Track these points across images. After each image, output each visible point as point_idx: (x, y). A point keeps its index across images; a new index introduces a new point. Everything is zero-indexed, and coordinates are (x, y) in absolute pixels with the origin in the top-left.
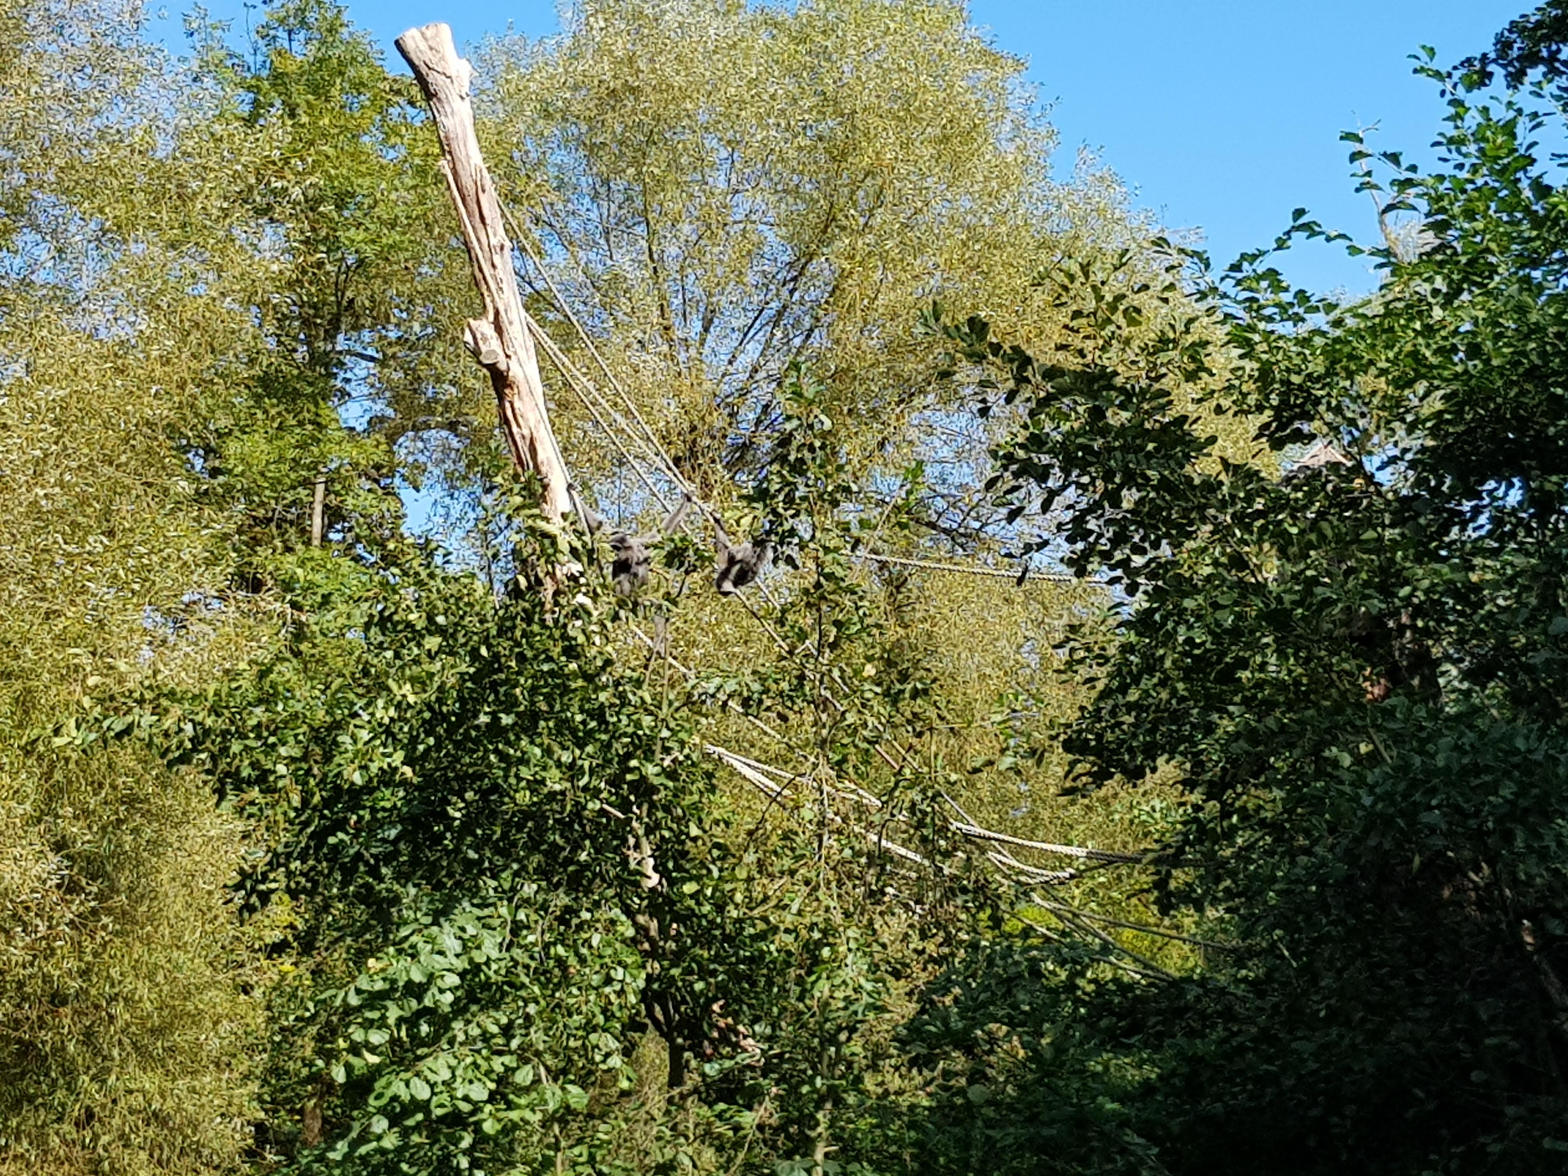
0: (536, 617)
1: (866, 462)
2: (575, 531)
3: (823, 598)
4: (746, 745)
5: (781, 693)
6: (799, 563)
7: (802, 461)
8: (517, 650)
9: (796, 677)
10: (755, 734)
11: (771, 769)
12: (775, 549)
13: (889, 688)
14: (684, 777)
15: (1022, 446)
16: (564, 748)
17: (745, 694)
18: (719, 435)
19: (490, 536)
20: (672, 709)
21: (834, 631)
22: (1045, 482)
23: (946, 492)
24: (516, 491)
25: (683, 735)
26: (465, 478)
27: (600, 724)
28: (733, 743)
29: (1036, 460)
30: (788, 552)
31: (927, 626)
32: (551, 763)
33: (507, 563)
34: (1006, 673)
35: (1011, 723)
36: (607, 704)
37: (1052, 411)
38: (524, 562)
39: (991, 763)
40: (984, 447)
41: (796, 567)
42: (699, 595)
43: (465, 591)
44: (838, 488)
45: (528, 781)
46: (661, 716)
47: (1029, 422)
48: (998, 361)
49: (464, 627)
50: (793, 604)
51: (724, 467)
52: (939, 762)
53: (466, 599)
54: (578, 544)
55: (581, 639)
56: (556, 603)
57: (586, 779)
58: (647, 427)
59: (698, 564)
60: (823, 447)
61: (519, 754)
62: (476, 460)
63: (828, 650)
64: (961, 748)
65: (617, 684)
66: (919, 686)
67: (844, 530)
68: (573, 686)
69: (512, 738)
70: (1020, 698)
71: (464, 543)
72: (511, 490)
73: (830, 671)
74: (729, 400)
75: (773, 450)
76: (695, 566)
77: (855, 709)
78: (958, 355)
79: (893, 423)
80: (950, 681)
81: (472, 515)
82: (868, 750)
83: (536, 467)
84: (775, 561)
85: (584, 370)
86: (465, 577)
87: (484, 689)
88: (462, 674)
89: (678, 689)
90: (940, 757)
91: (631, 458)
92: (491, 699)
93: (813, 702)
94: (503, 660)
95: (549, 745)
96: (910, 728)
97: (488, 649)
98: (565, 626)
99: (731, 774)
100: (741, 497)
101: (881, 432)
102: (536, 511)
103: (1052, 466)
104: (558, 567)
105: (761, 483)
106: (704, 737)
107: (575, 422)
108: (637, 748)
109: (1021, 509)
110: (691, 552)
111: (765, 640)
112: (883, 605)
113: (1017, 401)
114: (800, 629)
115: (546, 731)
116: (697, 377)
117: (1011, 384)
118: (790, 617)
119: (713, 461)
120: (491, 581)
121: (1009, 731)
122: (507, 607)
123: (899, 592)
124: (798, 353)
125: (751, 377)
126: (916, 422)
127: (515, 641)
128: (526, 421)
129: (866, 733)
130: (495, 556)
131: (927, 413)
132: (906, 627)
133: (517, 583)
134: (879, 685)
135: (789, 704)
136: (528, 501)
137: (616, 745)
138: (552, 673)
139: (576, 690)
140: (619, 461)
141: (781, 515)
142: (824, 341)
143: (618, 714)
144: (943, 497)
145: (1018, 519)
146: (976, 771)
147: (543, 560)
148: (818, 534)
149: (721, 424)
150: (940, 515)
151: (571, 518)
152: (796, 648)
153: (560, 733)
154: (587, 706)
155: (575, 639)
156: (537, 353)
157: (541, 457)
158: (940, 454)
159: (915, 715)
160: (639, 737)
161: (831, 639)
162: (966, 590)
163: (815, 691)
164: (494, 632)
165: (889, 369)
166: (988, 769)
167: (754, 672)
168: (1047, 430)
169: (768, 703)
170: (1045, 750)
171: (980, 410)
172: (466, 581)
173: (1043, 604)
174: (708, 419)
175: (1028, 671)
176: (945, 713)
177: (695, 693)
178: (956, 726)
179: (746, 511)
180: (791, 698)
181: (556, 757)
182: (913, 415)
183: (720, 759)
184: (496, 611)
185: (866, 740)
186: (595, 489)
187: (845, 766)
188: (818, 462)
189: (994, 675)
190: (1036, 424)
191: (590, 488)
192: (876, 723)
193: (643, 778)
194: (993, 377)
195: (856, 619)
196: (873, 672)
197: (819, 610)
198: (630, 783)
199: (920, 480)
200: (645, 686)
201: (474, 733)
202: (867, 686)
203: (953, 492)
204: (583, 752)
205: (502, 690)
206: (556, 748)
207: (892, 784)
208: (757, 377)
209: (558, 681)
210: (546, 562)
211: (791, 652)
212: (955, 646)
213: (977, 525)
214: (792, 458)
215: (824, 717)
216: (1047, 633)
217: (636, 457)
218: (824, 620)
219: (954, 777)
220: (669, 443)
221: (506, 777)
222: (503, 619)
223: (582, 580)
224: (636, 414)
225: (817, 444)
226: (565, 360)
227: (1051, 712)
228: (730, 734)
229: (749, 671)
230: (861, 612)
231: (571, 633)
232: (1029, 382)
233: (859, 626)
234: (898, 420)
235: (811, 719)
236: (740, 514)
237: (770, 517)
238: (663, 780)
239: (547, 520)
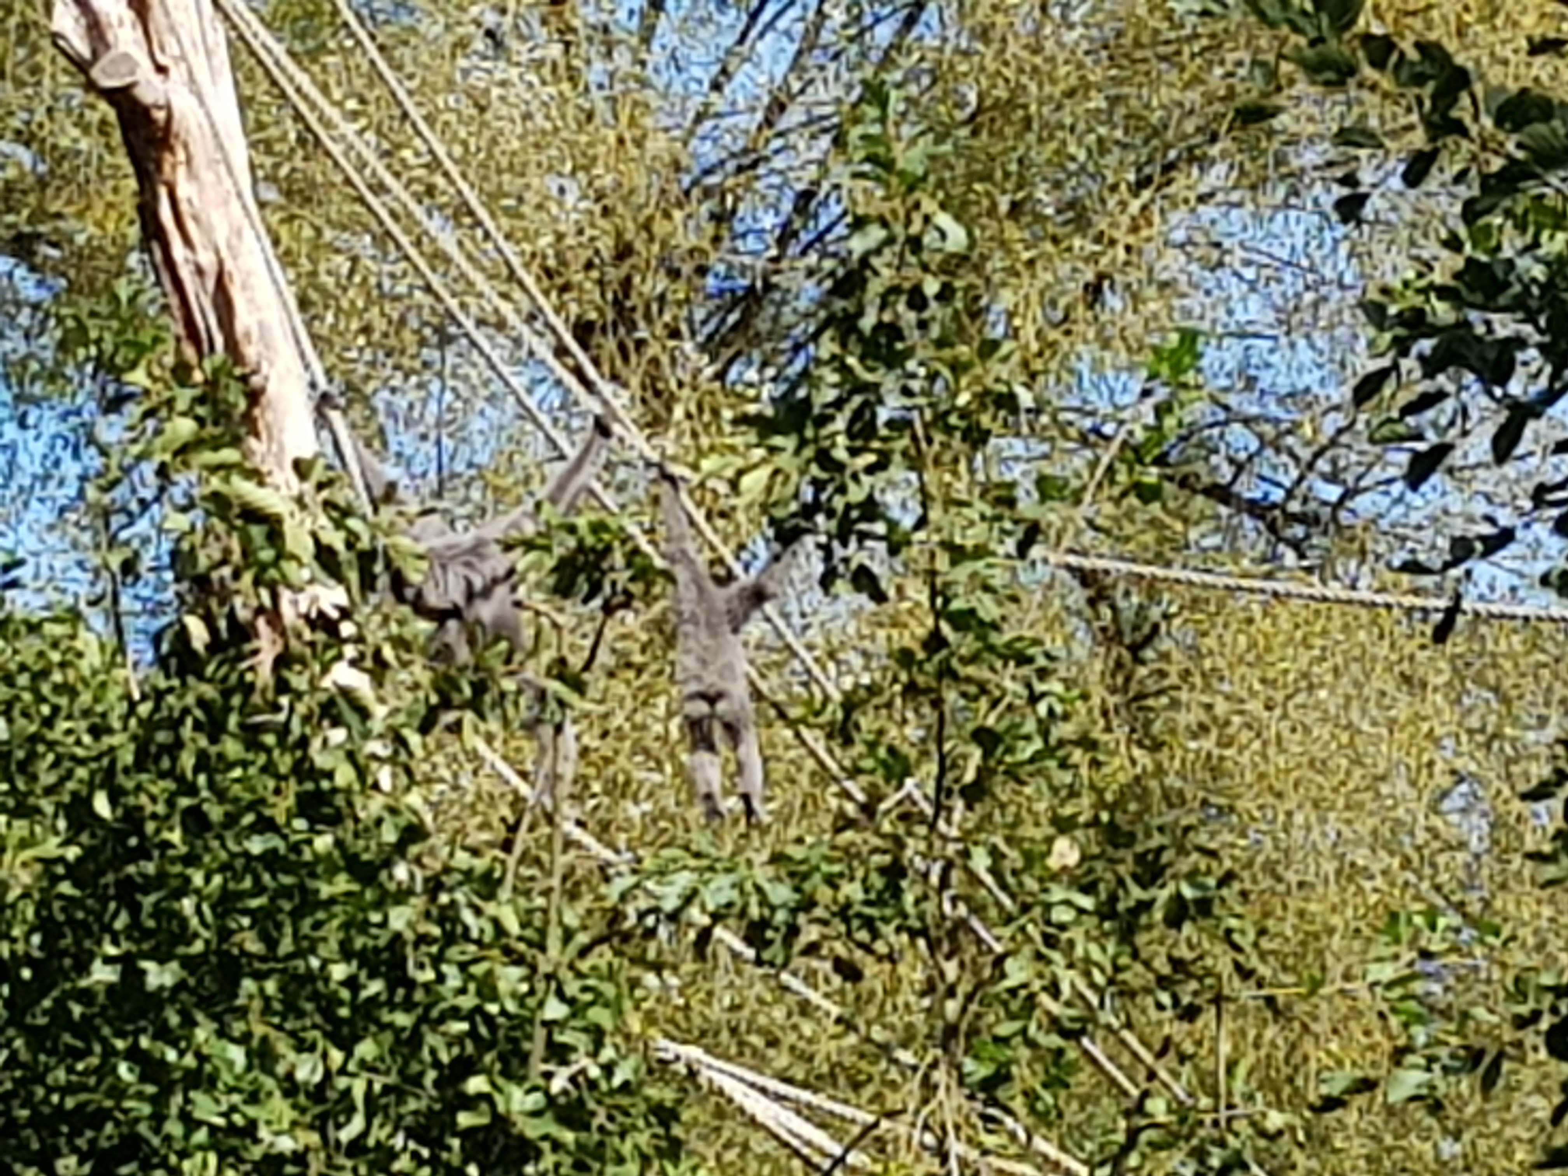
0: (233, 721)
1: (1053, 335)
2: (328, 505)
3: (946, 672)
4: (755, 1040)
5: (844, 912)
6: (888, 587)
7: (894, 331)
8: (184, 802)
9: (883, 871)
10: (779, 1013)
11: (818, 1100)
12: (827, 550)
13: (1113, 899)
14: (601, 1119)
15: (1443, 292)
16: (302, 1046)
17: (754, 911)
18: (687, 269)
19: (117, 520)
20: (572, 949)
21: (976, 754)
22: (1503, 382)
23: (1254, 410)
24: (182, 405)
25: (599, 1015)
26: (53, 376)
27: (391, 989)
28: (725, 1036)
29: (1480, 330)
30: (860, 558)
31: (1208, 743)
32: (269, 1083)
33: (161, 587)
34: (1407, 863)
35: (1418, 987)
36: (409, 936)
37: (1521, 204)
38: (202, 582)
39: (1367, 1085)
40: (1351, 297)
41: (879, 597)
42: (640, 670)
43: (55, 657)
44: (983, 397)
45: (213, 1129)
46: (544, 968)
47: (1462, 232)
48: (1386, 83)
49: (51, 745)
50: (873, 690)
51: (702, 348)
52: (1239, 1085)
53: (57, 677)
54: (336, 539)
55: (345, 775)
56: (282, 686)
57: (357, 1124)
58: (508, 248)
59: (637, 588)
60: (945, 295)
61: (189, 1061)
62: (82, 328)
63: (959, 804)
64: (1293, 1047)
65: (434, 886)
66: (1188, 892)
67: (998, 501)
68: (325, 891)
69: (174, 1020)
70: (1442, 922)
71: (52, 539)
72: (170, 403)
73: (966, 854)
74: (712, 180)
75: (822, 304)
76: (629, 596)
77: (1027, 950)
78: (1286, 67)
79: (1123, 237)
80: (1266, 882)
81: (71, 469)
82: (1059, 1052)
83: (232, 345)
84: (827, 581)
85: (352, 104)
86: (56, 620)
87: (104, 901)
88: (48, 863)
89: (586, 901)
90: (1241, 1071)
91: (469, 325)
92: (120, 923)
93: (923, 932)
94: (150, 827)
95: (265, 1039)
96: (1165, 998)
97: (113, 801)
98: (303, 742)
99: (720, 1113)
100: (742, 420)
101: (1093, 258)
102: (229, 455)
103: (1520, 342)
104: (286, 596)
105: (794, 386)
106: (650, 1019)
107: (328, 234)
108: (482, 1046)
109: (1442, 451)
110: (618, 558)
111: (804, 779)
112: (1098, 694)
113: (1432, 184)
114: (892, 750)
115: (257, 1005)
116: (632, 122)
117: (1418, 139)
118: (867, 722)
119: (675, 334)
120: (119, 631)
121: (1412, 1005)
122: (159, 695)
123: (1140, 661)
124: (886, 62)
125: (768, 122)
126: (1179, 236)
127: (180, 779)
128: (207, 230)
129: (1055, 1008)
130: (129, 567)
131: (1207, 212)
132: (1156, 746)
133: (183, 634)
134: (1088, 889)
135: (863, 935)
136: (211, 430)
137: (431, 1039)
138: (270, 859)
139: (332, 901)
140: (439, 330)
141: (840, 467)
142: (951, 33)
143: (437, 960)
144: (1247, 421)
145: (1436, 478)
146: (1331, 1103)
147: (248, 578)
148: (935, 514)
149: (694, 240)
150: (1239, 468)
151: (318, 474)
152: (881, 799)
153: (291, 1009)
154: (359, 942)
155: (329, 775)
156: (235, 66)
157: (243, 320)
158: (1240, 316)
159: (1177, 964)
160: (489, 1020)
161: (969, 776)
162: (1304, 658)
163: (929, 907)
164: (127, 757)
165: (1114, 101)
166: (1361, 1100)
167: (777, 858)
168: (1507, 252)
169: (811, 933)
170: (1501, 1055)
171: (1340, 204)
172: (57, 630)
173: (1496, 690)
174: (660, 227)
175: (1461, 857)
176: (1254, 962)
177: (630, 911)
178: (1280, 994)
179: (759, 453)
180: (869, 923)
181: (281, 1069)
182: (1174, 218)
183: (692, 1074)
184: (133, 706)
185: (1055, 1024)
186: (379, 402)
187: (1001, 1094)
188: (935, 331)
189: (1376, 868)
190: (1481, 236)
191: (366, 400)
192: (1082, 985)
193: (501, 1122)
194: (1373, 123)
195: (1030, 726)
196: (1073, 858)
197: (937, 704)
198: (467, 1134)
199: (1190, 377)
200: (505, 893)
201: (77, 1010)
202: (1057, 893)
203: (1274, 409)
204: (349, 1054)
205: (148, 901)
206: (283, 1046)
207: (1120, 1137)
208: (783, 123)
209: (287, 880)
210: (257, 582)
211: (868, 809)
212: (1279, 795)
213: (1333, 493)
214: (867, 323)
215: (951, 969)
216: (1509, 762)
217: (481, 323)
218: (949, 730)
219: (1275, 1120)
220: (565, 288)
221: (158, 1119)
222: (149, 725)
223: (347, 629)
224: (482, 214)
225: (931, 287)
226: (303, 79)
227: (1517, 958)
228: (716, 1013)
229: (765, 855)
230: (1042, 709)
231: (321, 760)
232: (1464, 132)
233: (1038, 744)
234: (1134, 229)
235: (919, 975)
236: (739, 462)
237: (814, 470)
238: (548, 1126)
239: (257, 476)
